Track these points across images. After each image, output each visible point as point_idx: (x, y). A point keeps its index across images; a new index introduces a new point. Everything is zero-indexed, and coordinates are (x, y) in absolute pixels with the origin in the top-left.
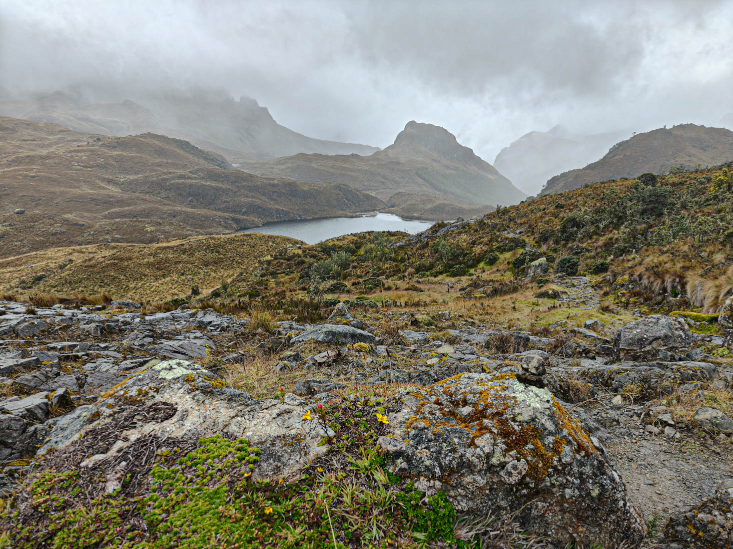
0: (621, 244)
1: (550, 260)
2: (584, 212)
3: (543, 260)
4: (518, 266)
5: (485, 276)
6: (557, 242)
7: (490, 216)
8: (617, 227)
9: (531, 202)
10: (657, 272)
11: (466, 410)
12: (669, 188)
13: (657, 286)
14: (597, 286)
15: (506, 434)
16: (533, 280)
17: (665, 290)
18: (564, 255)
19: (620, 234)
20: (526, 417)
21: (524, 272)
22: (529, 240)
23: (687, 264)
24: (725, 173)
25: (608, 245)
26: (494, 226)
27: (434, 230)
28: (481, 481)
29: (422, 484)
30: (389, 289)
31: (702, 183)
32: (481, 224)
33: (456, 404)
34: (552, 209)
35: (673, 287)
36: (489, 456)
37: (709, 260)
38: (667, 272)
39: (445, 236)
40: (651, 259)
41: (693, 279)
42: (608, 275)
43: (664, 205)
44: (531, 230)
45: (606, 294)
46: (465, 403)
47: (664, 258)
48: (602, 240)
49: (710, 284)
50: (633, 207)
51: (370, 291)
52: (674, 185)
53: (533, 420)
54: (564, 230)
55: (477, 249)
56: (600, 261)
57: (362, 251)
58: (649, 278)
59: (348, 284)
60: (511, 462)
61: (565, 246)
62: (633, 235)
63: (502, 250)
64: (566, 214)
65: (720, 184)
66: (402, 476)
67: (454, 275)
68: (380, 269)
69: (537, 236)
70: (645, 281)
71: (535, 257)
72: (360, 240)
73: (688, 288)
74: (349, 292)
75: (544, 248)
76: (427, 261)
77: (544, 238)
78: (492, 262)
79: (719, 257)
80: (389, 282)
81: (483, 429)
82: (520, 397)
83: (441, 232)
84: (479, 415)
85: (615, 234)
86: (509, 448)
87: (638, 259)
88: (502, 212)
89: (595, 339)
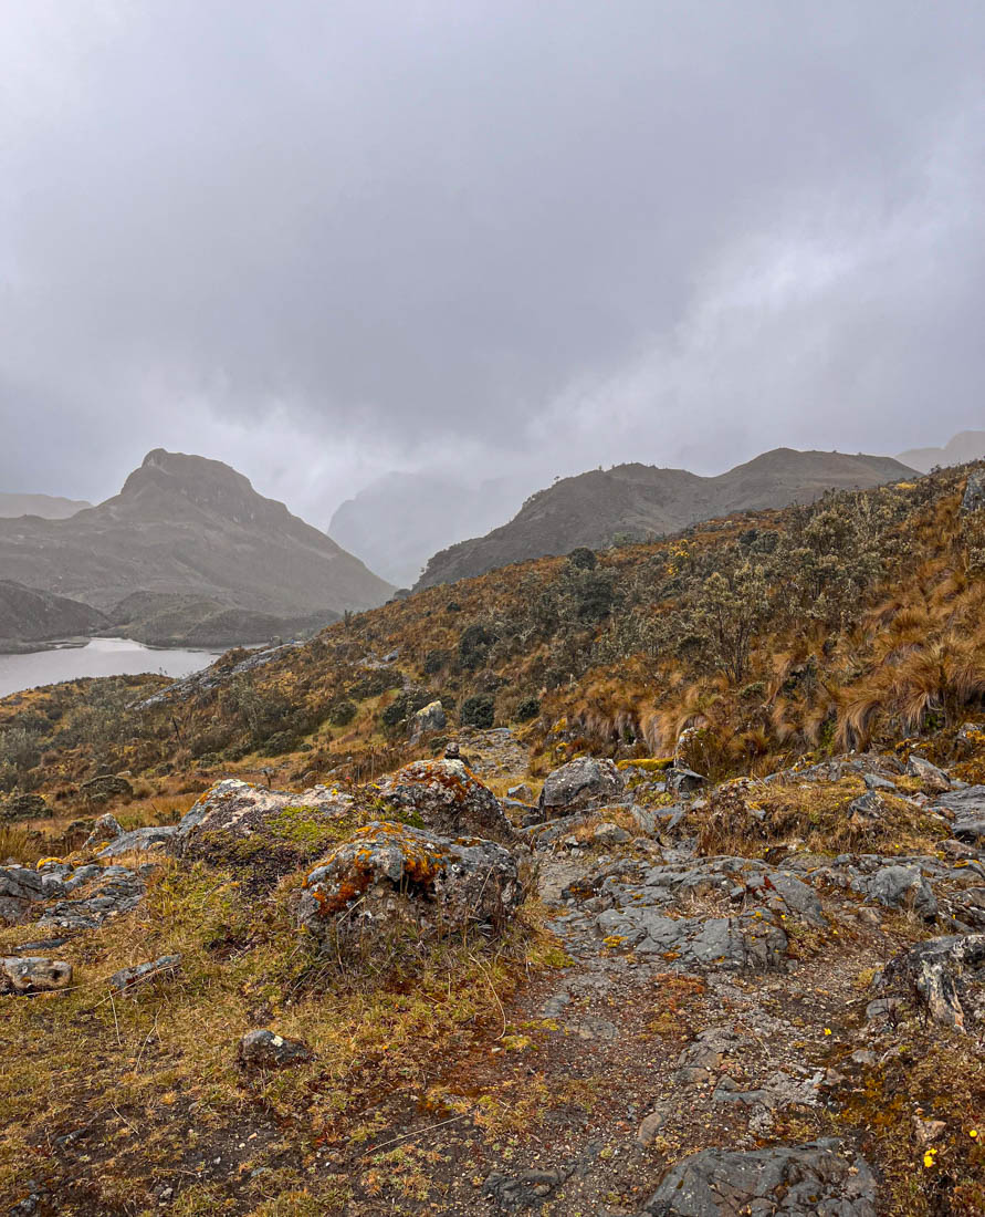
0: (556, 667)
1: (448, 704)
2: (493, 616)
3: (436, 704)
4: (394, 720)
5: (333, 747)
6: (456, 672)
7: (335, 631)
8: (546, 638)
9: (404, 599)
10: (604, 708)
12: (614, 571)
13: (605, 731)
14: (524, 742)
16: (423, 743)
17: (616, 734)
18: (471, 693)
19: (553, 648)
21: (406, 731)
22: (409, 672)
23: (640, 692)
24: (685, 547)
25: (536, 670)
26: (341, 651)
27: (226, 665)
30: (143, 795)
31: (656, 562)
32: (318, 648)
34: (441, 612)
35: (626, 729)
37: (665, 683)
38: (615, 705)
39: (249, 678)
40: (597, 688)
41: (648, 715)
42: (540, 721)
43: (609, 598)
44: (410, 653)
45: (539, 752)
47: (612, 685)
48: (527, 662)
49: (665, 718)
50: (566, 604)
51: (100, 806)
52: (620, 565)
54: (465, 650)
55: (315, 698)
56: (527, 699)
57: (66, 724)
58: (594, 717)
59: (47, 797)
61: (469, 677)
62: (570, 648)
63: (362, 694)
64: (467, 621)
65: (680, 563)
67: (275, 751)
68: (113, 757)
69: (421, 662)
70: (590, 724)
71: (422, 701)
72: (56, 702)
73: (643, 726)
74: (50, 814)
75: (435, 685)
76: (216, 730)
77: (433, 667)
78: (346, 718)
79: (676, 677)
80: (142, 782)
83: (241, 668)
85: (546, 651)
87: (579, 689)
88: (355, 623)
89: (520, 808)
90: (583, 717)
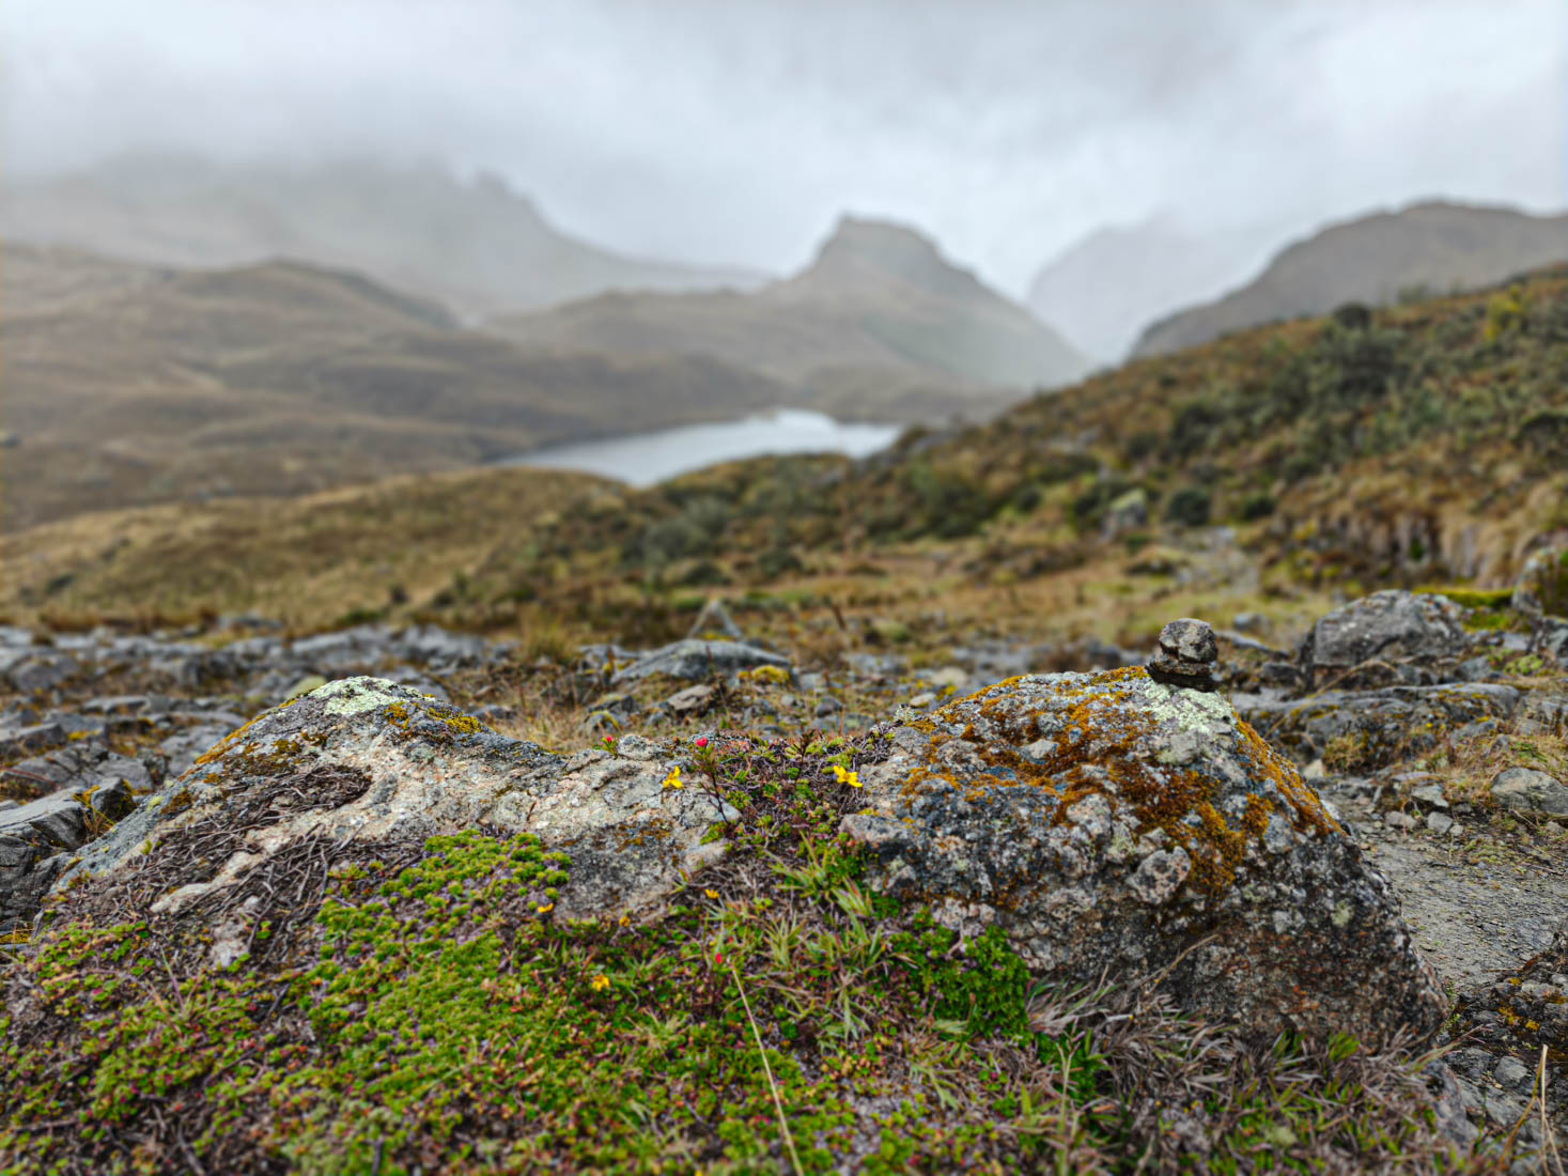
0: (1300, 457)
1: (1153, 496)
2: (1220, 392)
3: (1135, 497)
4: (1086, 512)
5: (1016, 537)
6: (1165, 457)
7: (1023, 409)
8: (1289, 419)
9: (1106, 381)
10: (1379, 511)
11: (1040, 748)
12: (1398, 333)
13: (1379, 539)
14: (1252, 548)
15: (1136, 792)
16: (1119, 538)
17: (1396, 547)
18: (1180, 484)
19: (1299, 434)
20: (1180, 753)
21: (1098, 525)
22: (1107, 457)
23: (1442, 489)
24: (1516, 298)
25: (1273, 461)
26: (1029, 432)
27: (906, 443)
28: (1086, 900)
29: (951, 914)
30: (813, 573)
31: (1465, 319)
32: (1003, 428)
33: (1015, 737)
34: (1151, 388)
35: (1415, 541)
36: (1101, 842)
37: (1487, 478)
38: (1399, 508)
39: (928, 457)
40: (1366, 483)
41: (1454, 521)
42: (1276, 523)
43: (1387, 368)
44: (1110, 435)
45: (1272, 563)
46: (1036, 732)
47: (1391, 480)
48: (1260, 450)
49: (1490, 529)
50: (1321, 377)
51: (771, 578)
52: (1408, 326)
53: (1197, 759)
54: (1179, 431)
55: (998, 482)
56: (1255, 495)
57: (751, 496)
58: (1362, 522)
59: (725, 566)
60: (1149, 851)
61: (1182, 466)
62: (1324, 436)
63: (1049, 479)
64: (1182, 398)
65: (1504, 320)
66: (903, 897)
67: (950, 535)
69: (1123, 447)
70: (1354, 530)
71: (1118, 490)
73: (1446, 539)
74: (727, 583)
76: (891, 510)
78: (1029, 505)
79: (1508, 472)
80: (812, 559)
81: (1083, 786)
82: (1162, 712)
83: (918, 449)
84: (1071, 756)
86: (1146, 822)
87: (1337, 484)
89: (1258, 651)
90: (1344, 522)
